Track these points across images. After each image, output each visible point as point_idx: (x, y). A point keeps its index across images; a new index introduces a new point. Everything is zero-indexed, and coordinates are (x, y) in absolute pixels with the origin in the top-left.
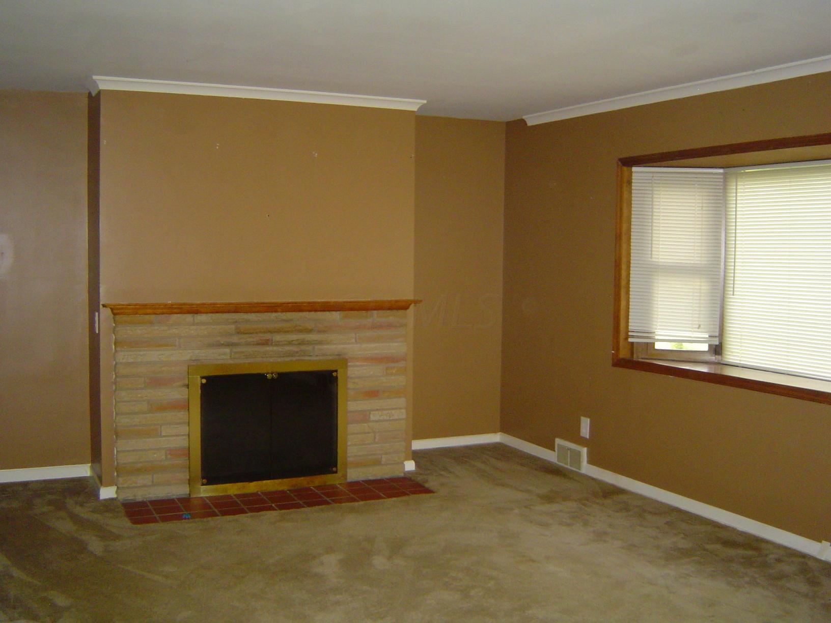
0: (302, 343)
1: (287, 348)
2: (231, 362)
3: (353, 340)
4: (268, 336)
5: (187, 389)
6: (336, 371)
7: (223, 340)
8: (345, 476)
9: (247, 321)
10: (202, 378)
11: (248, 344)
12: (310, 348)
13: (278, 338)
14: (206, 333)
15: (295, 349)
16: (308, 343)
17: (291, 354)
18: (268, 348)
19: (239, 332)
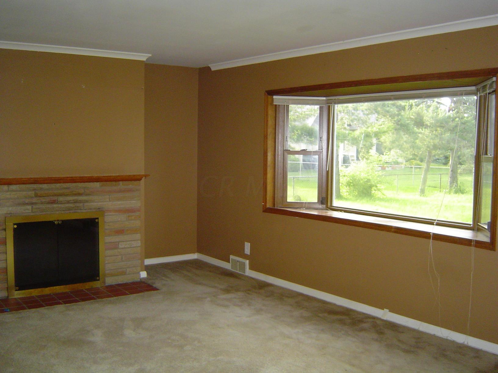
0: (76, 202)
1: (67, 205)
2: (32, 214)
3: (108, 200)
4: (56, 198)
5: (5, 232)
6: (98, 218)
7: (27, 201)
8: (104, 282)
9: (41, 189)
10: (14, 224)
11: (42, 203)
12: (81, 205)
13: (61, 199)
14: (16, 196)
15: (71, 205)
16: (81, 202)
17: (69, 209)
18: (55, 206)
19: (37, 196)
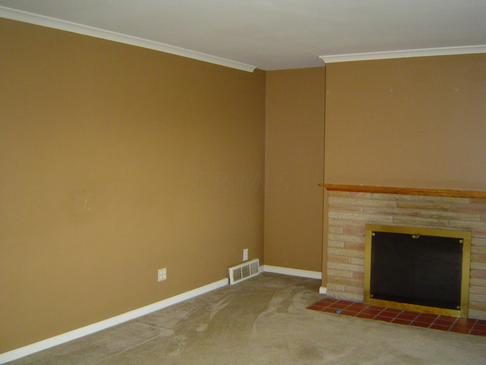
0: (439, 217)
1: (430, 220)
2: (393, 225)
3: (479, 219)
4: (418, 211)
5: (364, 238)
6: (462, 239)
7: (388, 210)
8: (467, 313)
9: (403, 200)
10: (373, 232)
11: (404, 214)
12: (445, 221)
13: (423, 212)
14: (378, 205)
15: (435, 221)
16: (445, 218)
17: (432, 224)
18: (417, 219)
19: (398, 207)
